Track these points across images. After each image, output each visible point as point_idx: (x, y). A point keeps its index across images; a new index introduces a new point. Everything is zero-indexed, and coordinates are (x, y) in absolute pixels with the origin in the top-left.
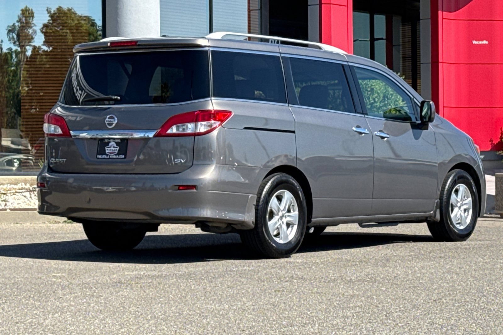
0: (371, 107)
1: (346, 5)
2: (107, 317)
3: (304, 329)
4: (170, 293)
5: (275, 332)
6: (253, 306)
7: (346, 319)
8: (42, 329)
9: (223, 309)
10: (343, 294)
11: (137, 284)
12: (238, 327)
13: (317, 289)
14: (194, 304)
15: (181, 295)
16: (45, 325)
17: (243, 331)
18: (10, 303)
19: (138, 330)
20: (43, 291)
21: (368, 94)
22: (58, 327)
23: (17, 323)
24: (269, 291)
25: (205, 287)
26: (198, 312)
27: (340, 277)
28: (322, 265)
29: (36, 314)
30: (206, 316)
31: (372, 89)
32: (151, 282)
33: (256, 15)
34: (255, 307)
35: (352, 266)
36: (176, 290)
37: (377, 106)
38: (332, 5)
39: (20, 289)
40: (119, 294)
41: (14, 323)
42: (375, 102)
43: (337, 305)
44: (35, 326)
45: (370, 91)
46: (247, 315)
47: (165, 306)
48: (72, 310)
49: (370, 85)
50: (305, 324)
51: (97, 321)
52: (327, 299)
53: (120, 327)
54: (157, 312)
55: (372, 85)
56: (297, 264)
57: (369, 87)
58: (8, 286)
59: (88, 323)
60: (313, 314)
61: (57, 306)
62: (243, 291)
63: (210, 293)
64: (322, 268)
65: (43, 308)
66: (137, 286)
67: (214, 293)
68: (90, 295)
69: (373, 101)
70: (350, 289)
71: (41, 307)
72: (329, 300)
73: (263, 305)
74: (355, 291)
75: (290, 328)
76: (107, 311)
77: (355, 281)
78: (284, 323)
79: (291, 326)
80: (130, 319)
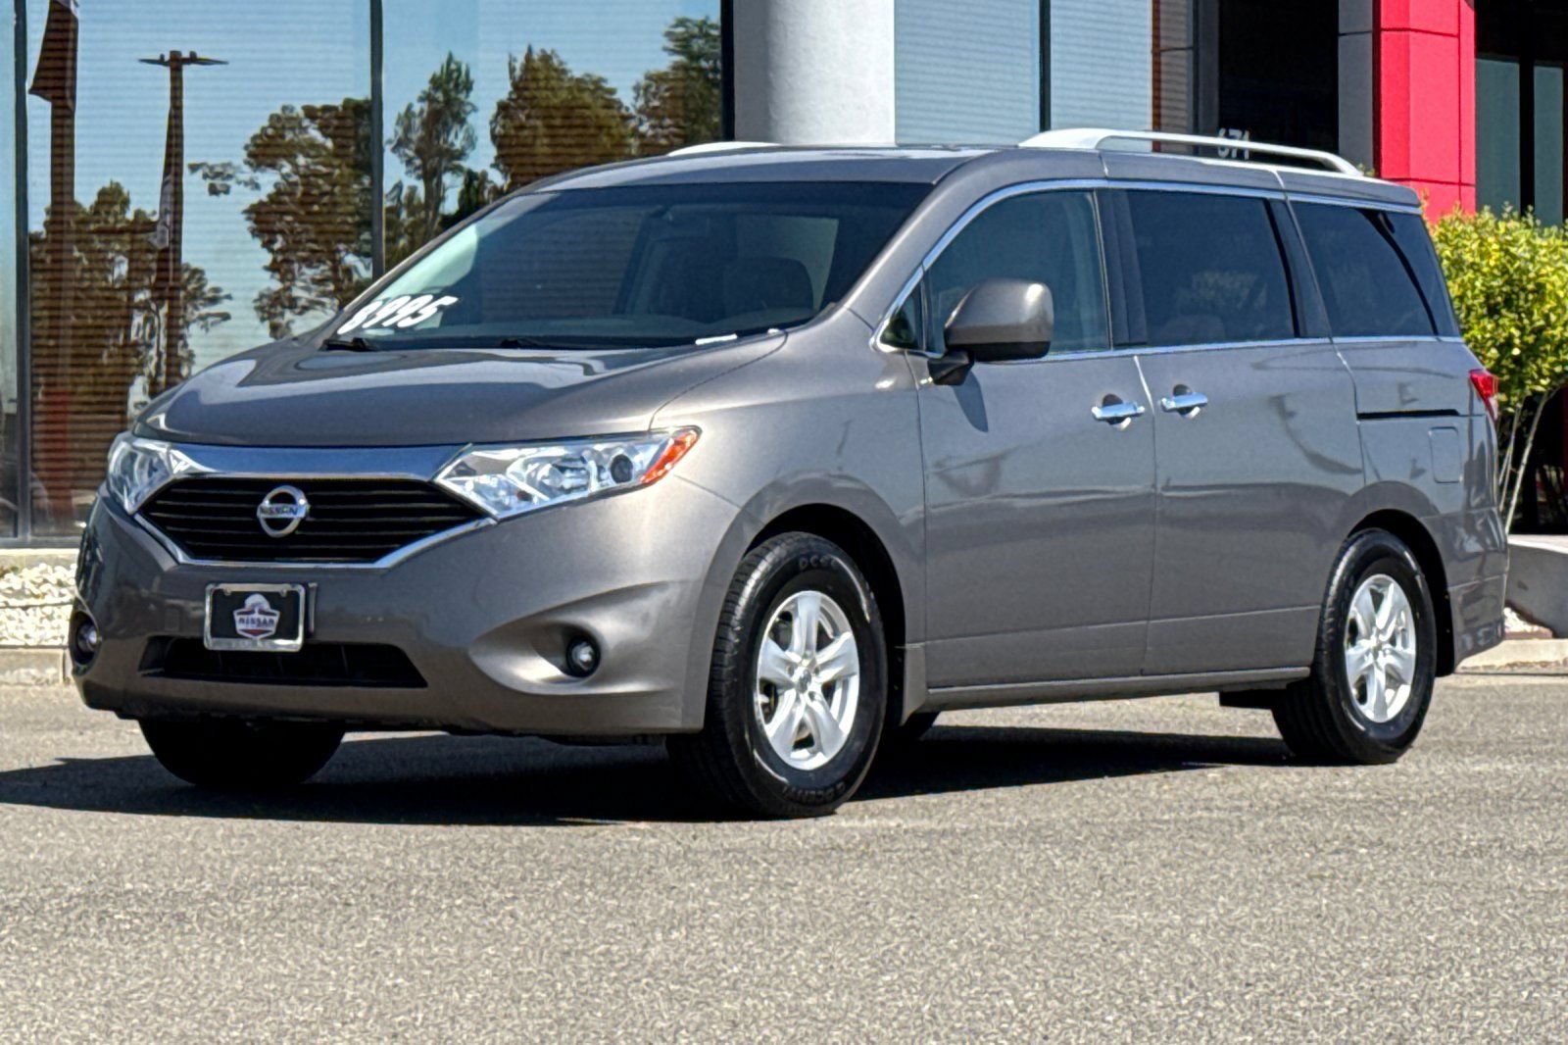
0: (1536, 340)
1: (1455, 32)
2: (827, 942)
3: (1432, 982)
4: (994, 880)
5: (1344, 990)
6: (1256, 916)
7: (1551, 959)
8: (645, 972)
9: (1168, 926)
10: (1522, 890)
11: (888, 855)
12: (1229, 974)
13: (1437, 874)
14: (1076, 910)
15: (1029, 885)
16: (650, 960)
17: (1248, 985)
18: (530, 900)
19: (932, 978)
20: (616, 869)
21: (1526, 301)
22: (693, 968)
23: (568, 953)
24: (1293, 877)
25: (1095, 864)
26: (1096, 931)
27: (1495, 841)
28: (1431, 808)
29: (615, 930)
30: (1125, 944)
31: (1540, 288)
32: (927, 849)
33: (1180, 64)
34: (1264, 920)
35: (1522, 811)
36: (1009, 870)
37: (1553, 336)
38: (1411, 34)
39: (545, 861)
40: (842, 879)
41: (557, 955)
42: (1549, 324)
43: (1511, 919)
44: (623, 964)
45: (1533, 292)
46: (1244, 941)
47: (990, 913)
48: (717, 921)
49: (1532, 275)
50: (1430, 968)
51: (800, 952)
52: (1474, 902)
53: (874, 970)
54: (972, 929)
55: (1538, 275)
56: (1353, 805)
57: (1529, 281)
58: (507, 855)
59: (776, 958)
60: (1447, 943)
61: (668, 910)
62: (1215, 877)
63: (1114, 880)
64: (1432, 814)
65: (630, 913)
66: (890, 860)
67: (1128, 881)
68: (756, 880)
69: (1542, 323)
70: (1536, 874)
71: (624, 912)
72: (1483, 904)
73: (1286, 914)
74: (1554, 881)
75: (1388, 979)
76: (823, 924)
77: (1544, 854)
78: (1364, 965)
79: (1388, 975)
80: (898, 947)
